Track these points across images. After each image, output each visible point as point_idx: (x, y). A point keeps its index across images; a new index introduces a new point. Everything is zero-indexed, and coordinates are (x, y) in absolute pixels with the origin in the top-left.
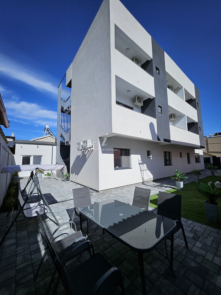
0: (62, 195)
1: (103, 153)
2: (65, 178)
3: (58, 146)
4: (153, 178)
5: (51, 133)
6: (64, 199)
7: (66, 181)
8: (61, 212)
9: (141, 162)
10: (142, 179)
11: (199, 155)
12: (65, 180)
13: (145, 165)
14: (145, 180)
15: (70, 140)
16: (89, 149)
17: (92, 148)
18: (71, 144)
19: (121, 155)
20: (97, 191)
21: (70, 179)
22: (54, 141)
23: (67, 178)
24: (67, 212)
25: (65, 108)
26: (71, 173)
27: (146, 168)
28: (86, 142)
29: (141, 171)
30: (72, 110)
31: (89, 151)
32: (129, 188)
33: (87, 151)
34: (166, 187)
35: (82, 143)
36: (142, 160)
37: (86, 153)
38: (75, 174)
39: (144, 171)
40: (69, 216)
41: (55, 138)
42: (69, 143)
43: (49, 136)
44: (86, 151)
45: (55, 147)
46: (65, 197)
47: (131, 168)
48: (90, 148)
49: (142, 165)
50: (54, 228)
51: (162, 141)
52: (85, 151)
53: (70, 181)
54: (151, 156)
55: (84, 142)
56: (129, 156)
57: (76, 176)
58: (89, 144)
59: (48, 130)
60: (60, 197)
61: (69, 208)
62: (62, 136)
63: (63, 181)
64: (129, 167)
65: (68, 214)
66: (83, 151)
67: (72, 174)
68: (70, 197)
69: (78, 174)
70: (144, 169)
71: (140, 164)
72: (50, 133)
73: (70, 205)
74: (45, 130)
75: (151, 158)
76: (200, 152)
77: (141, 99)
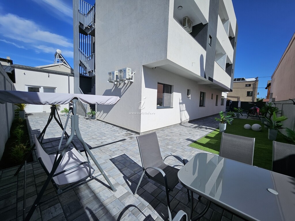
0: (94, 137)
1: (146, 87)
2: (88, 116)
3: (77, 77)
4: (189, 119)
5: (64, 60)
6: (99, 143)
7: (92, 120)
8: (104, 163)
9: (181, 101)
10: (181, 119)
11: (224, 98)
12: (89, 118)
13: (184, 105)
14: (182, 121)
15: (95, 69)
16: (126, 82)
17: (131, 79)
18: (96, 75)
19: (164, 92)
20: (138, 133)
21: (96, 117)
22: (69, 71)
23: (92, 116)
24: (114, 163)
25: (85, 25)
26: (98, 111)
27: (185, 109)
28: (125, 71)
29: (180, 111)
30: (97, 27)
31: (125, 83)
32: (170, 129)
33: (122, 84)
34: (206, 129)
35: (116, 73)
36: (182, 99)
37: (121, 87)
38: (104, 112)
39: (183, 112)
40: (119, 169)
41: (70, 68)
42: (94, 73)
43: (62, 65)
44: (120, 84)
45: (72, 78)
46: (99, 140)
47: (172, 108)
48: (129, 79)
49: (182, 105)
50: (106, 195)
51: (207, 79)
52: (118, 83)
53: (96, 120)
54: (190, 96)
55: (120, 71)
56: (171, 93)
57: (105, 114)
58: (129, 75)
59: (59, 56)
60: (92, 140)
61: (113, 157)
62: (81, 65)
63: (87, 119)
64: (169, 107)
65: (117, 167)
66: (116, 83)
67: (99, 113)
68: (106, 140)
69: (108, 112)
70: (183, 110)
71: (180, 103)
72: (62, 60)
73: (112, 152)
74: (55, 56)
75: (190, 98)
76: (224, 95)
77: (191, 23)
